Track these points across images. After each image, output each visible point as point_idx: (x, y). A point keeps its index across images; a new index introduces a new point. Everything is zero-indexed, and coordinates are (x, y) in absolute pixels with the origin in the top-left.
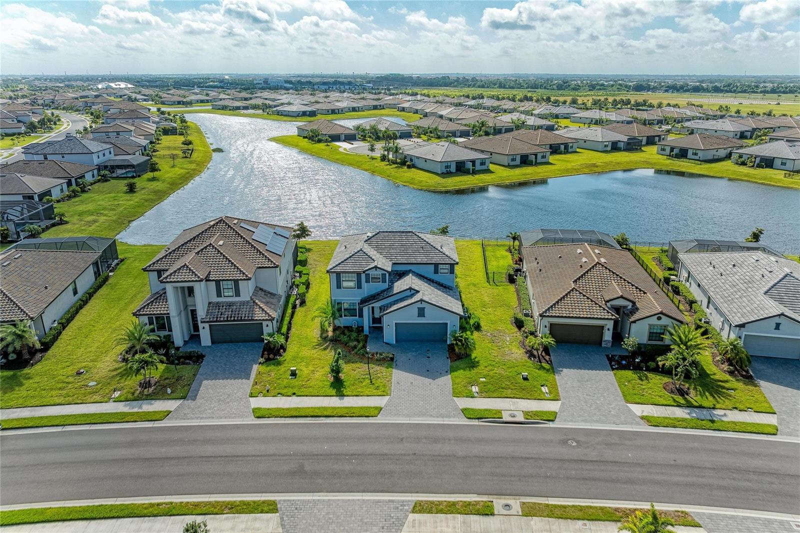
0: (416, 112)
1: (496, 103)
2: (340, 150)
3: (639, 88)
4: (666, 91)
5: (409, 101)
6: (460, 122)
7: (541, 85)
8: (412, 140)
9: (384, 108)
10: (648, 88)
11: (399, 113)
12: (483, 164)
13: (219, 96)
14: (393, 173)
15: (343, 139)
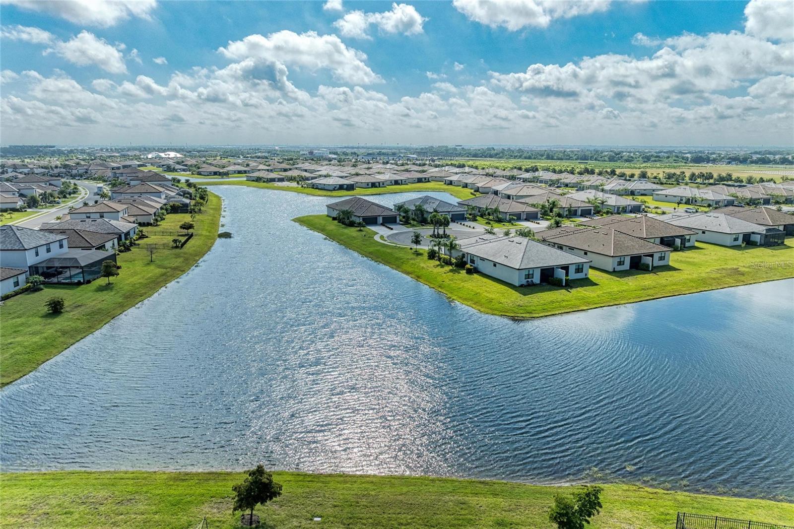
0: (466, 186)
1: (555, 177)
2: (377, 238)
3: (698, 159)
4: (729, 163)
5: (456, 173)
6: (523, 200)
7: (591, 157)
8: (466, 223)
9: (429, 181)
10: (708, 160)
11: (446, 187)
12: (579, 270)
13: (258, 166)
14: (447, 282)
15: (381, 222)
